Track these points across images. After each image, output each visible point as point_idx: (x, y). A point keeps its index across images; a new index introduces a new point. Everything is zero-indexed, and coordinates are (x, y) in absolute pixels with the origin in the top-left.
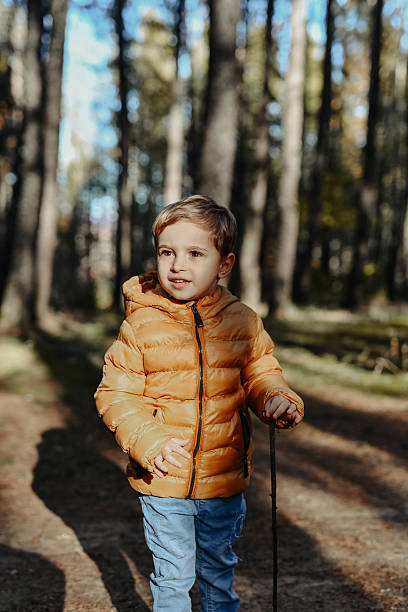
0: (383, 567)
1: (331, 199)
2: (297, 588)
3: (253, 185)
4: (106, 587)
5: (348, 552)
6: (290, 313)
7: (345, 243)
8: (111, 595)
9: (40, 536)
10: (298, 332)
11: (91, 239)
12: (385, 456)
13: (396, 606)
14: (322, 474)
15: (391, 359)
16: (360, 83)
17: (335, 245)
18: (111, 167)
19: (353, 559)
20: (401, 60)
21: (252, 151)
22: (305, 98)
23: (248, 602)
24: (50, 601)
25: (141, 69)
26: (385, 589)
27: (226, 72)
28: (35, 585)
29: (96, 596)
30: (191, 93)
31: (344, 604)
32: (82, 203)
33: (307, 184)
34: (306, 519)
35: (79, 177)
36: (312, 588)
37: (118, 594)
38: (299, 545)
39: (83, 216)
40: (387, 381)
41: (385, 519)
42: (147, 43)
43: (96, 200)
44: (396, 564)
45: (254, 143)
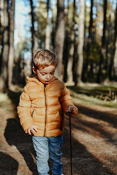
0: (104, 154)
1: (93, 52)
2: (80, 161)
3: (70, 48)
4: (25, 161)
5: (95, 150)
6: (81, 84)
7: (97, 65)
8: (27, 163)
9: (7, 147)
10: (83, 90)
11: (24, 64)
12: (106, 123)
13: (108, 165)
14: (88, 129)
15: (109, 97)
16: (101, 18)
17: (94, 65)
18: (30, 43)
19: (96, 152)
20: (112, 12)
21: (70, 38)
22: (85, 23)
23: (66, 165)
24: (9, 165)
25: (38, 15)
26: (105, 160)
27: (61, 15)
28: (5, 161)
29: (23, 164)
30: (52, 22)
31: (93, 165)
32: (21, 54)
33: (86, 47)
34: (83, 141)
35: (21, 46)
36: (84, 160)
37: (29, 163)
38: (81, 149)
39: (22, 58)
40: (108, 103)
41: (106, 141)
42: (39, 8)
43: (25, 53)
44: (108, 154)
45: (70, 36)
